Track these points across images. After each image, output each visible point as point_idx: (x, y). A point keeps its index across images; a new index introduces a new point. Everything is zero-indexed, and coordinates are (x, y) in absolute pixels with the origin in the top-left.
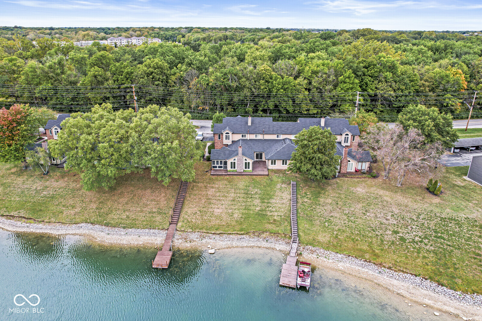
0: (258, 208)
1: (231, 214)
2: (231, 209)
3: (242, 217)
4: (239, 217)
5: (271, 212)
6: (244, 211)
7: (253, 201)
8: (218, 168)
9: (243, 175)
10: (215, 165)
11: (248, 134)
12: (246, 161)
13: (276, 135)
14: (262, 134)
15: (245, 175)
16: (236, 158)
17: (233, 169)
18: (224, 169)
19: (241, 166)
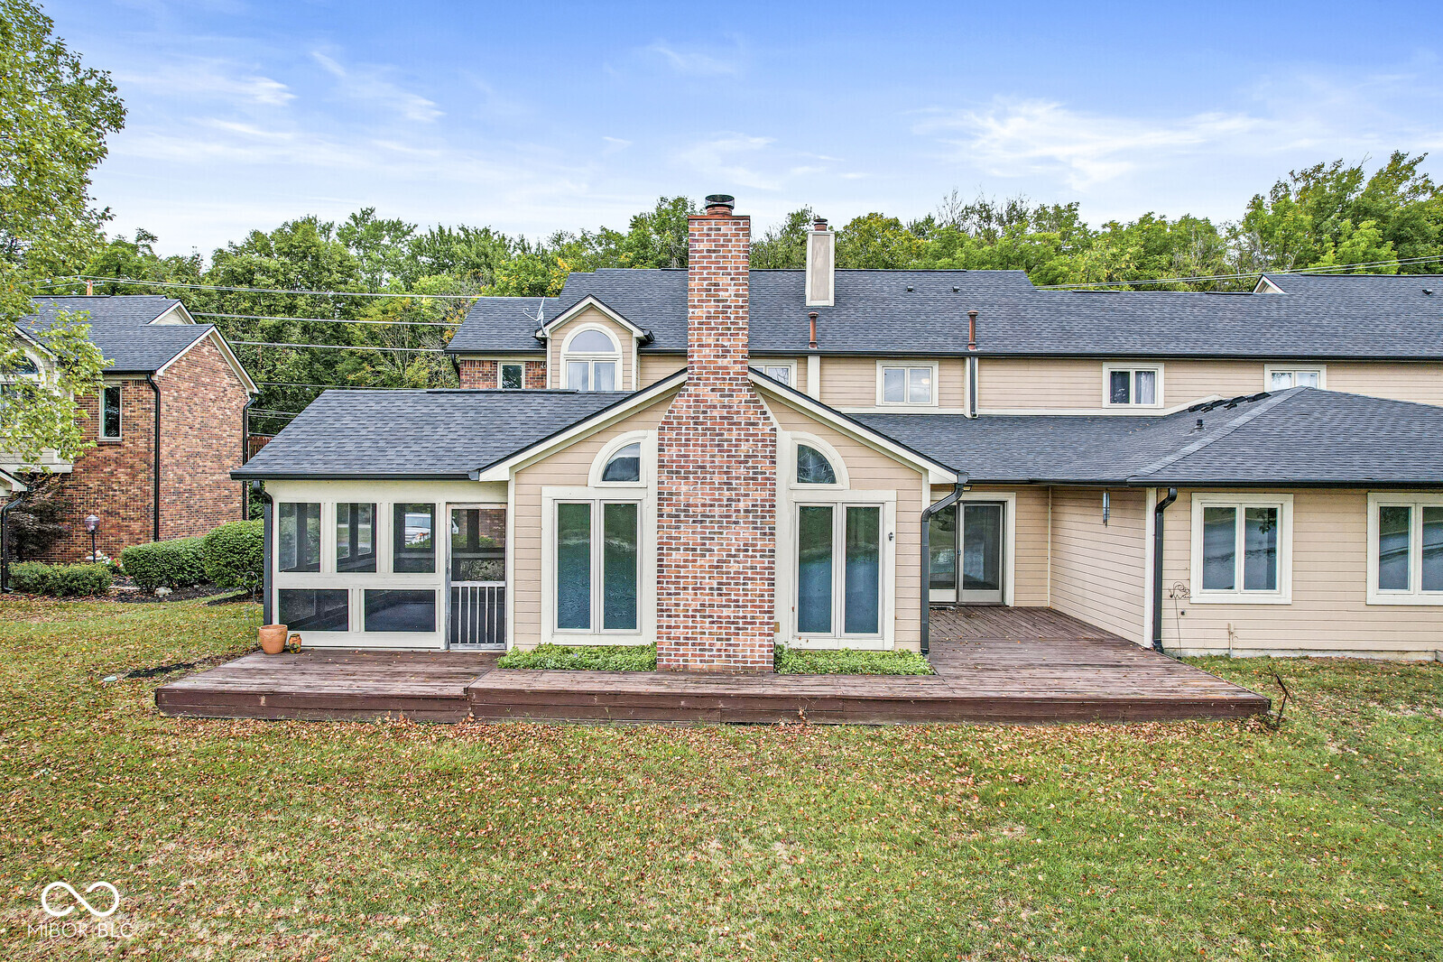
8: (356, 636)
9: (775, 713)
10: (316, 568)
11: (814, 362)
12: (816, 494)
13: (1107, 369)
14: (960, 358)
15: (819, 714)
16: (644, 440)
17: (596, 636)
18: (459, 648)
19: (734, 567)
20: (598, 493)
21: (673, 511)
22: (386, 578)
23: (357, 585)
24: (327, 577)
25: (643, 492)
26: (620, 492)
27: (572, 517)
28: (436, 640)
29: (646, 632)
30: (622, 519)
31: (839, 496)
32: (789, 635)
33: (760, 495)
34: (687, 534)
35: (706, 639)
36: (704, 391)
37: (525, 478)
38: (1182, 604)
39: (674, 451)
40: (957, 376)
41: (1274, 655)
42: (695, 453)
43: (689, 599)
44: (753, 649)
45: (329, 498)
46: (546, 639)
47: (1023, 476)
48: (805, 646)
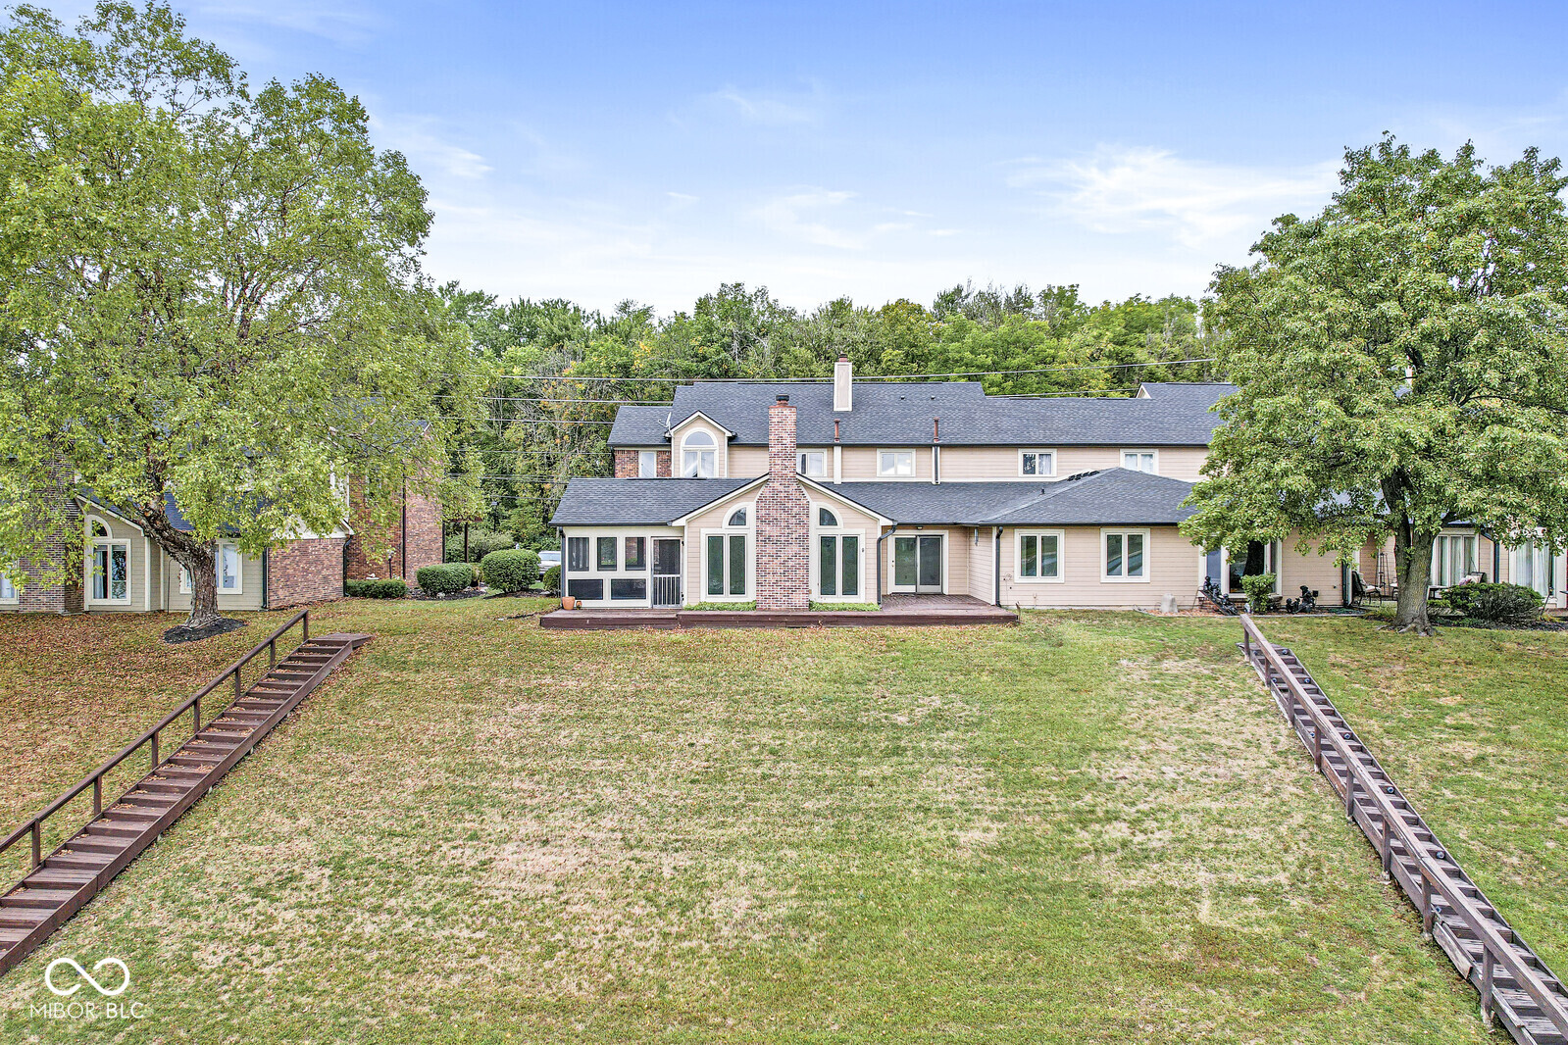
0: (978, 835)
1: (682, 893)
2: (684, 844)
3: (798, 920)
4: (767, 915)
5: (1135, 858)
6: (827, 864)
7: (913, 775)
8: (607, 601)
9: (809, 623)
10: (587, 569)
11: (838, 450)
12: (828, 531)
13: (1021, 453)
14: (929, 446)
15: (827, 623)
16: (749, 506)
17: (726, 598)
18: (657, 607)
19: (790, 563)
20: (727, 531)
21: (763, 539)
22: (622, 573)
23: (607, 577)
24: (592, 573)
25: (749, 531)
26: (737, 531)
27: (715, 543)
28: (647, 603)
29: (751, 594)
30: (738, 543)
31: (838, 532)
32: (816, 596)
33: (802, 531)
34: (770, 549)
35: (778, 596)
36: (776, 485)
37: (692, 525)
38: (1010, 584)
39: (763, 512)
40: (927, 457)
41: (1057, 608)
42: (773, 513)
43: (771, 579)
44: (799, 600)
45: (593, 535)
46: (703, 600)
47: (951, 520)
48: (823, 601)
